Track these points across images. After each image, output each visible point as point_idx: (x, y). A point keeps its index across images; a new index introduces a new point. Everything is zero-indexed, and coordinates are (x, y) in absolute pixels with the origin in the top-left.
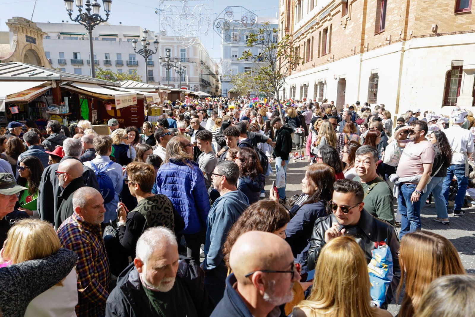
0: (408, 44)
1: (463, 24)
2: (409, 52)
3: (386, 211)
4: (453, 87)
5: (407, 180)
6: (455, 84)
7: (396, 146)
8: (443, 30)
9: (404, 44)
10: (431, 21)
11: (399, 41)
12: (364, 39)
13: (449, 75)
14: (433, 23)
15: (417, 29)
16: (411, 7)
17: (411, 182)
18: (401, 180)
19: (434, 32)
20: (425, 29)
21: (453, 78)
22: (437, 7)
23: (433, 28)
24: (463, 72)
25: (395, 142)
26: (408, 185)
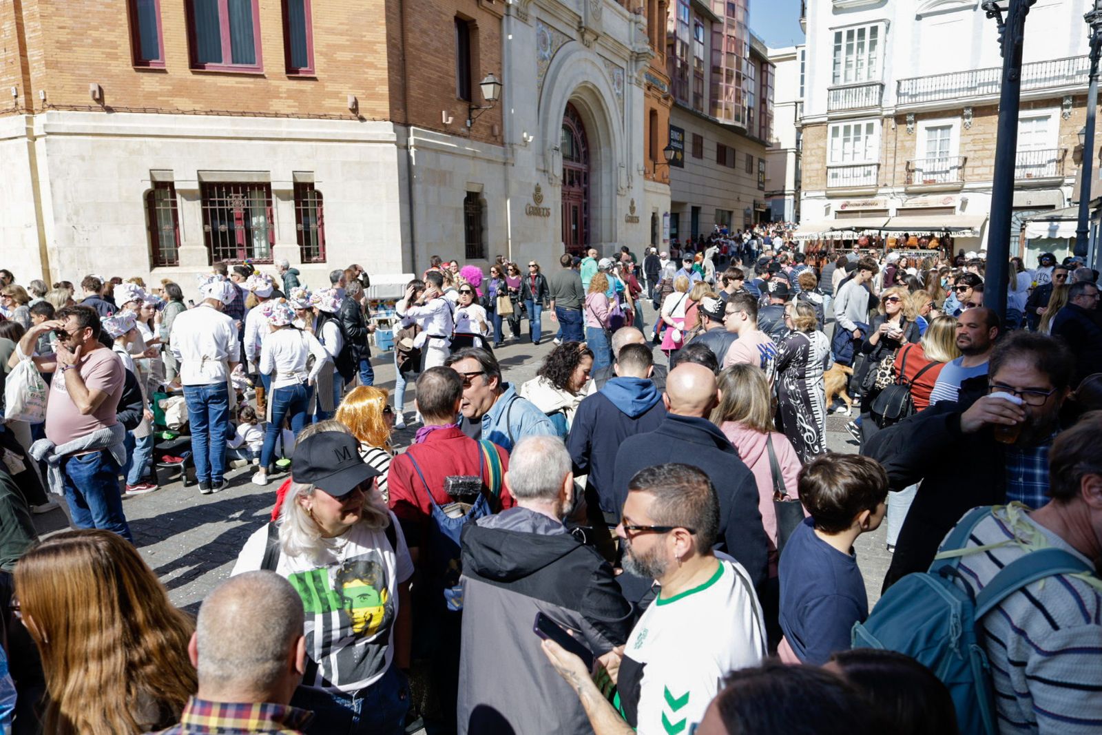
0: (40, 120)
1: (156, 92)
2: (47, 141)
3: (11, 536)
4: (166, 228)
5: (77, 447)
6: (167, 219)
7: (31, 372)
8: (116, 100)
9: (29, 121)
10: (86, 76)
11: (14, 111)
13: (151, 200)
14: (92, 81)
15: (54, 88)
16: (28, 35)
17: (86, 450)
18: (61, 450)
19: (97, 100)
20: (74, 92)
21: (161, 207)
22: (92, 46)
23: (94, 92)
24: (178, 196)
25: (27, 362)
26: (80, 458)
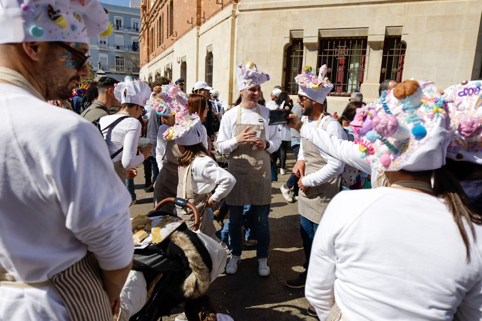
4: (294, 69)
6: (296, 63)
9: (235, 6)
11: (230, 3)
12: (200, 7)
13: (288, 51)
21: (293, 56)
24: (305, 48)
